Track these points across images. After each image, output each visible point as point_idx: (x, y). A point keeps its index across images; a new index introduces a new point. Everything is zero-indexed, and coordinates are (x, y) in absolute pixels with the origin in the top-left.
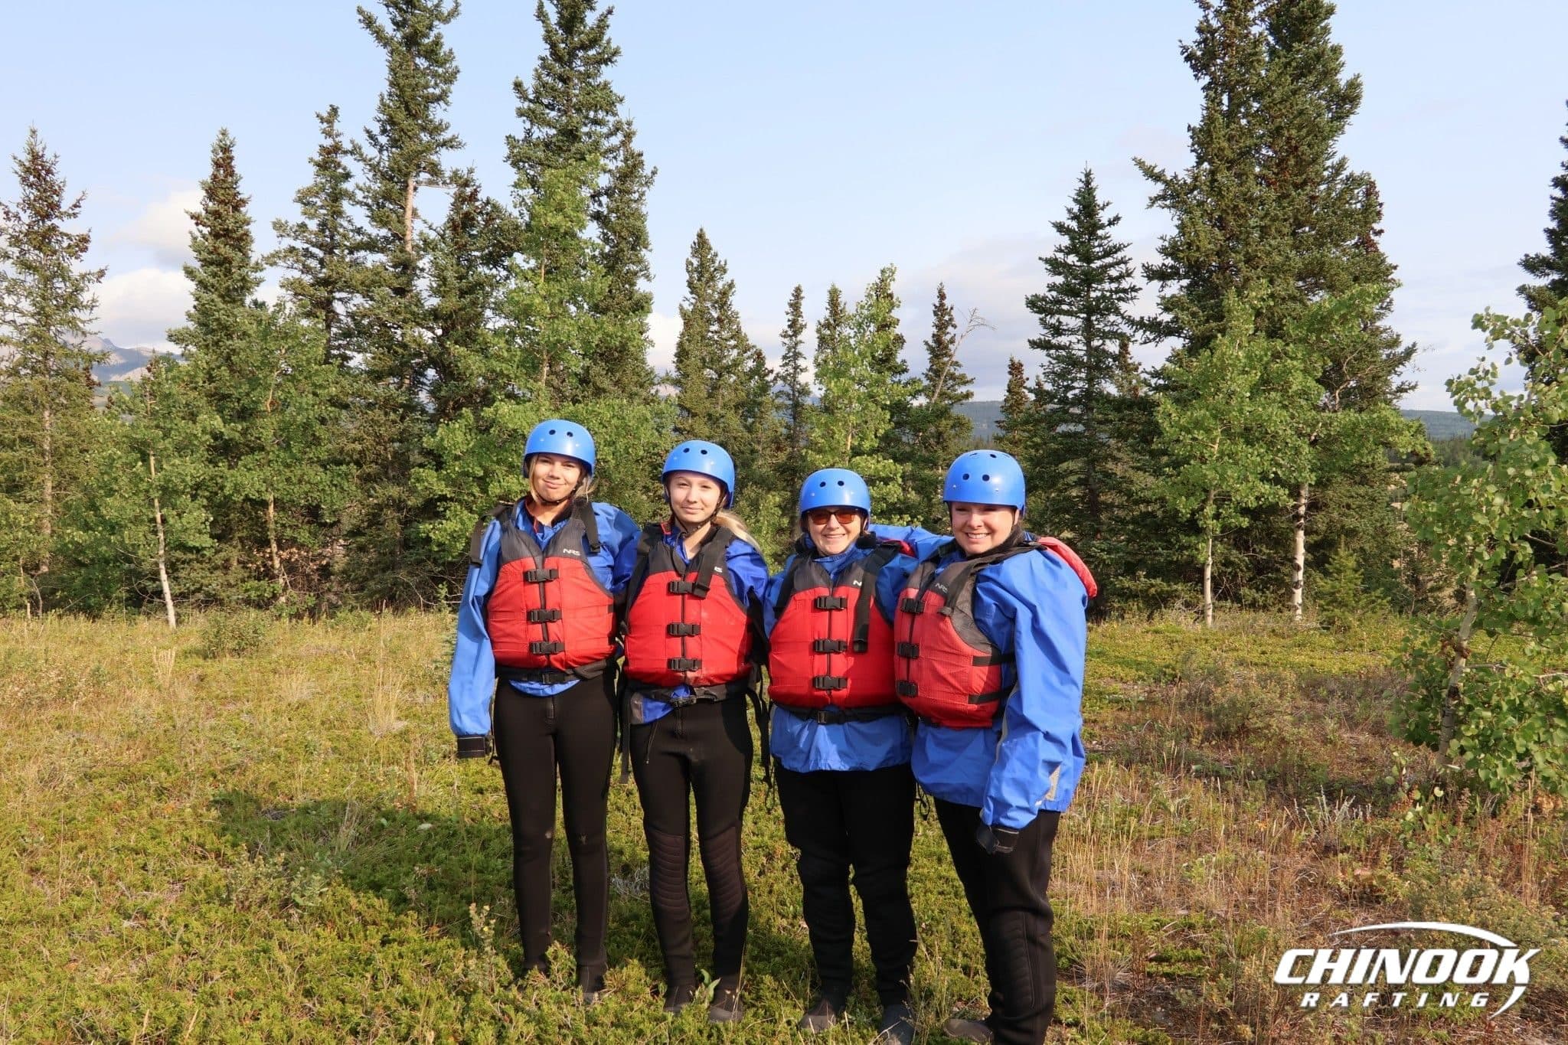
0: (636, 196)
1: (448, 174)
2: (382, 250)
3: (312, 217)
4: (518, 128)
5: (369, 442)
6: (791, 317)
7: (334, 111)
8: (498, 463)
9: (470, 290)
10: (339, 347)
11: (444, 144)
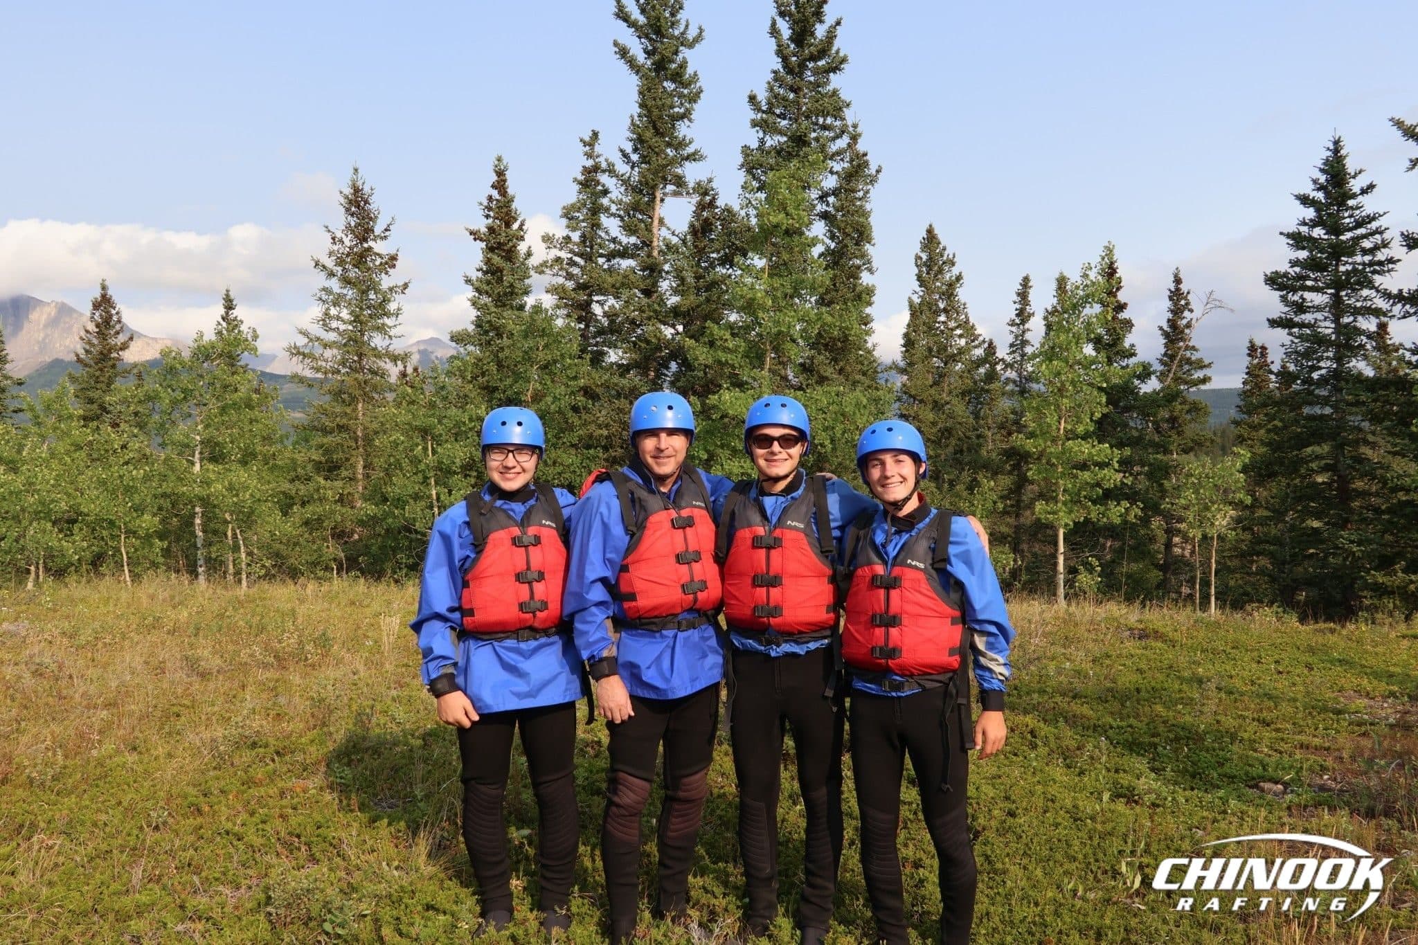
0: (861, 194)
1: (691, 185)
2: (632, 256)
3: (574, 230)
4: (752, 138)
5: (615, 428)
6: (1018, 306)
7: (595, 135)
8: (722, 447)
9: (708, 288)
10: (596, 345)
11: (687, 158)
